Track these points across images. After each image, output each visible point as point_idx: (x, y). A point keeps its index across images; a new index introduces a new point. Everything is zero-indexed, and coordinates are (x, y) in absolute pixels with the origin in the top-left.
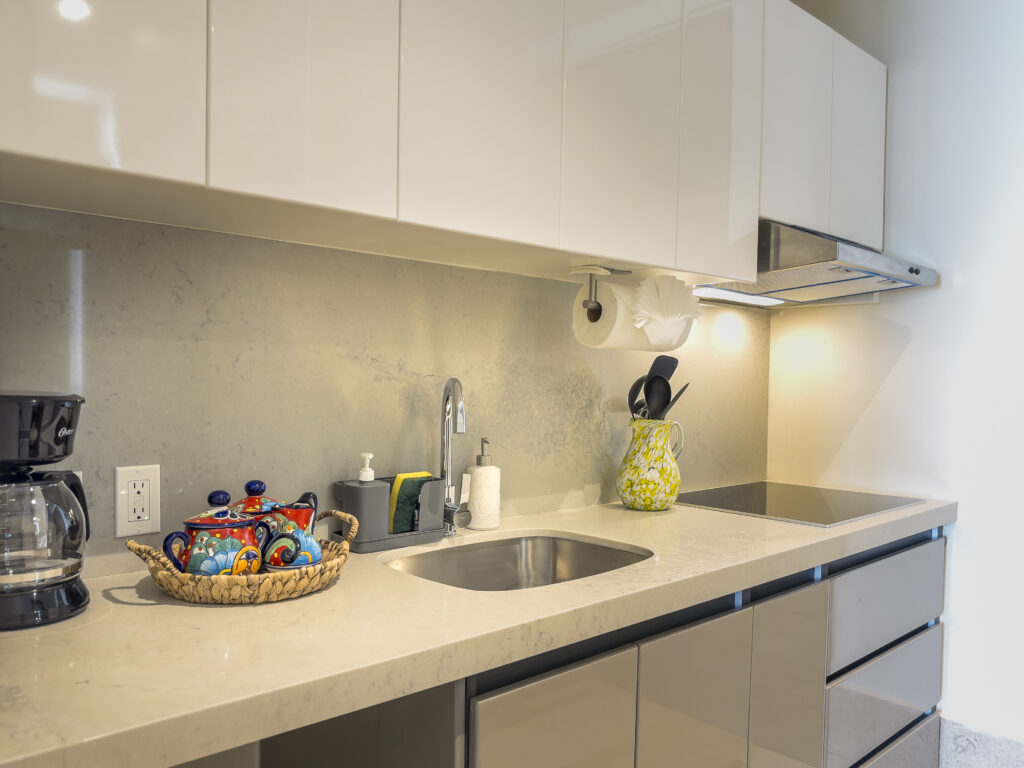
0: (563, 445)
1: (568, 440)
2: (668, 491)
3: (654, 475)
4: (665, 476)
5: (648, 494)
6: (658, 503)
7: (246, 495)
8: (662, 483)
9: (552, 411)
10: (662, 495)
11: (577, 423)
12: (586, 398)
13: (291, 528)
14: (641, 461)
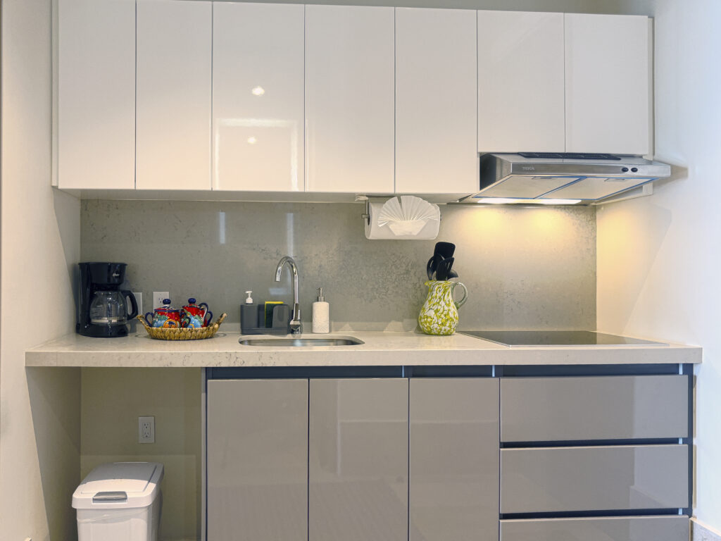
0: (386, 295)
1: (389, 292)
2: (440, 323)
3: (432, 313)
4: (438, 314)
5: (428, 324)
6: (435, 330)
7: (188, 304)
8: (435, 318)
9: (376, 276)
10: (436, 325)
11: (396, 283)
12: (404, 268)
13: (189, 315)
14: (427, 305)
